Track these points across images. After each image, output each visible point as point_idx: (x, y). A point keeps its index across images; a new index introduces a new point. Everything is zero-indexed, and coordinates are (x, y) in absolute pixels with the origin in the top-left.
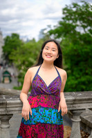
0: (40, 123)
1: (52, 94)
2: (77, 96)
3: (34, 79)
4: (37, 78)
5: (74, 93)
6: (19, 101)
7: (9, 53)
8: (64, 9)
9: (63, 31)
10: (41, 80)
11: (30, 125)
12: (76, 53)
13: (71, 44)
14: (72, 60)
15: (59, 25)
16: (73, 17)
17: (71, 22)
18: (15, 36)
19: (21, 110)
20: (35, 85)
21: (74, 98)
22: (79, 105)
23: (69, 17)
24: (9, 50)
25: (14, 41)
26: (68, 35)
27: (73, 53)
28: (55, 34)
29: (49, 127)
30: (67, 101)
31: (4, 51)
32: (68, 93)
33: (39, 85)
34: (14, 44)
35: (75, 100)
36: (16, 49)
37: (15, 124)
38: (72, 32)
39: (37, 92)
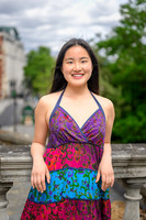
0: (68, 199)
1: (89, 142)
2: (135, 152)
3: (53, 115)
4: (59, 112)
5: (131, 146)
7: (34, 77)
11: (46, 204)
12: (140, 79)
16: (137, 21)
17: (134, 28)
19: (29, 176)
21: (129, 156)
22: (138, 169)
23: (131, 21)
25: (41, 59)
27: (135, 78)
29: (85, 206)
31: (26, 74)
32: (119, 146)
33: (63, 126)
34: (42, 63)
35: (131, 160)
36: (44, 71)
38: (134, 45)
39: (61, 139)
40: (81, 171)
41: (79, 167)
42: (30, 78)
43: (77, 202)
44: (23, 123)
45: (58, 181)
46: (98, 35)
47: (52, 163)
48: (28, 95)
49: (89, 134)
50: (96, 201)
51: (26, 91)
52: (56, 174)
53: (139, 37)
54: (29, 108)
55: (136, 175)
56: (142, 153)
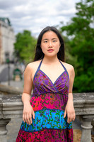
0: (46, 129)
1: (59, 92)
2: (88, 98)
3: (36, 75)
4: (40, 74)
5: (85, 94)
7: (21, 50)
8: (78, 4)
9: (76, 28)
11: (32, 132)
12: (89, 50)
13: (84, 41)
14: (85, 58)
15: (72, 22)
17: (85, 18)
18: (27, 32)
20: (37, 82)
21: (84, 101)
23: (83, 13)
24: (21, 47)
25: (25, 38)
26: (81, 32)
27: (86, 50)
29: (57, 133)
30: (75, 104)
31: (16, 48)
32: (78, 94)
33: (42, 83)
34: (25, 41)
35: (85, 103)
36: (27, 46)
38: (85, 29)
39: (41, 91)
40: (54, 111)
41: (53, 108)
42: (18, 50)
43: (52, 131)
44: (14, 80)
45: (40, 118)
46: (62, 23)
47: (36, 106)
49: (59, 87)
50: (64, 130)
51: (16, 59)
52: (39, 113)
53: (88, 23)
54: (17, 70)
55: (88, 113)
56: (92, 99)
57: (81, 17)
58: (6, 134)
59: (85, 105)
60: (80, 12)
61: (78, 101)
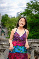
0: (17, 52)
4: (16, 33)
5: (32, 40)
6: (8, 43)
7: (4, 23)
9: (27, 13)
10: (18, 34)
14: (30, 26)
15: (25, 11)
16: (31, 7)
17: (30, 9)
18: (7, 15)
21: (31, 42)
22: (34, 45)
24: (4, 21)
25: (6, 18)
26: (29, 15)
27: (31, 22)
28: (23, 15)
29: (21, 54)
30: (28, 43)
31: (2, 22)
32: (29, 40)
33: (17, 36)
36: (7, 21)
37: (7, 53)
38: (30, 14)
39: (16, 39)
46: (21, 11)
48: (2, 27)
53: (31, 11)
54: (3, 31)
55: (33, 46)
57: (28, 9)
58: (4, 54)
59: (32, 43)
60: (28, 7)
61: (29, 42)
